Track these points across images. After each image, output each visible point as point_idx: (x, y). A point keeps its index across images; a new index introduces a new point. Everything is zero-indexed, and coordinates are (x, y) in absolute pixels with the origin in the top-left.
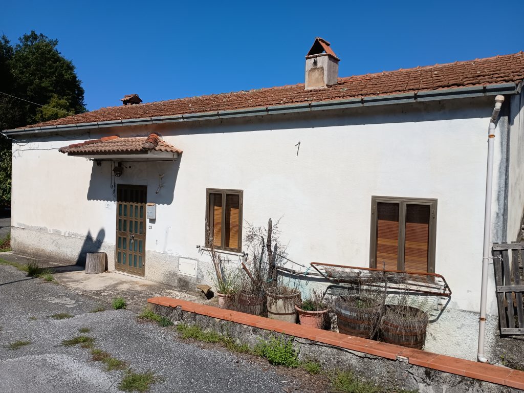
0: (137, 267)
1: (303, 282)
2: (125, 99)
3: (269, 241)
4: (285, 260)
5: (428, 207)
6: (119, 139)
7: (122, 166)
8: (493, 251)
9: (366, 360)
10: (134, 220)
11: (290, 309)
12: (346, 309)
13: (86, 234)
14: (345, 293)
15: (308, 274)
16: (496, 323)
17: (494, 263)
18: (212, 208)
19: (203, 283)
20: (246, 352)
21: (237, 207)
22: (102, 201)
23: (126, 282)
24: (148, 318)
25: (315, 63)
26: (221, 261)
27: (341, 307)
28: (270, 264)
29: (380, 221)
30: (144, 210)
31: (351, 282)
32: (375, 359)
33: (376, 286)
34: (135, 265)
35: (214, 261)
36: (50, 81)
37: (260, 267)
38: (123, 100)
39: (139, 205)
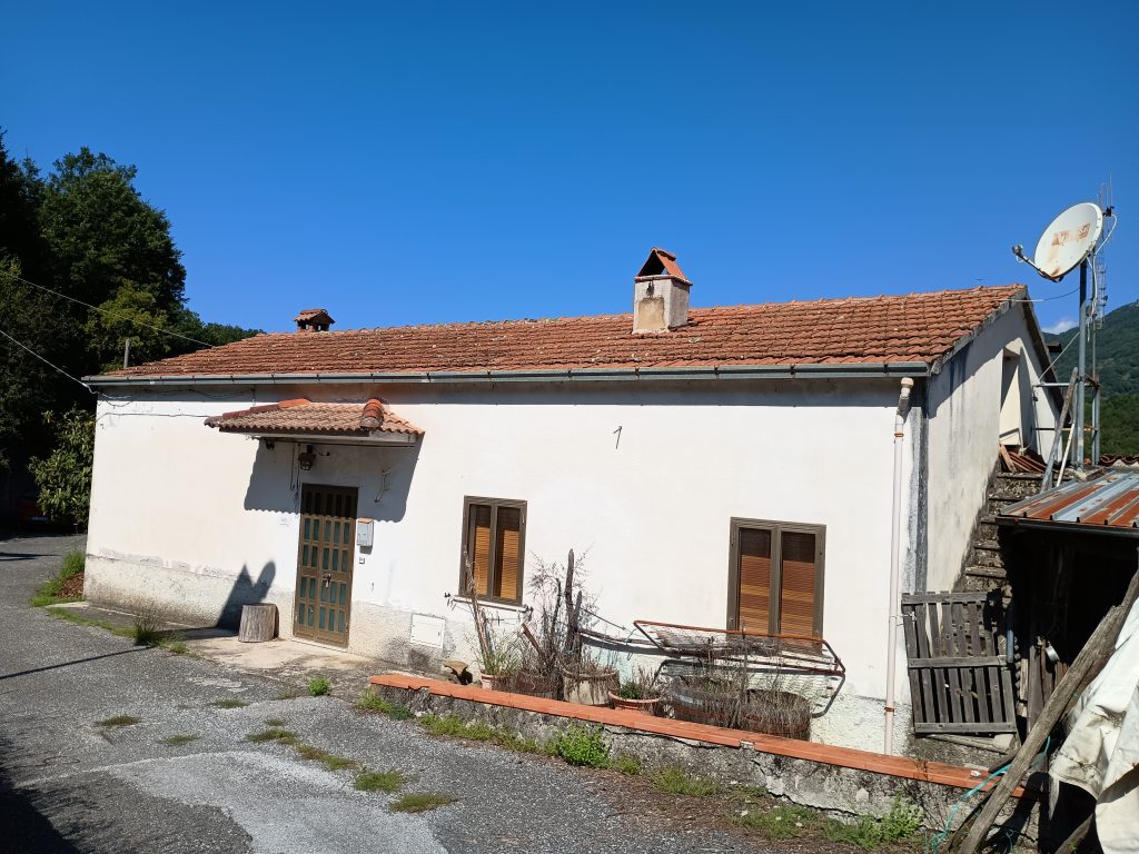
0: (336, 631)
1: (623, 655)
2: (304, 317)
3: (569, 586)
4: (594, 619)
5: (813, 537)
6: (311, 405)
7: (314, 452)
8: (903, 605)
9: (701, 750)
10: (331, 548)
11: (601, 698)
12: (686, 694)
13: (237, 571)
14: (690, 673)
15: (630, 641)
16: (909, 716)
17: (904, 624)
18: (473, 528)
19: (455, 658)
20: (533, 751)
21: (517, 529)
22: (273, 512)
23: (316, 657)
24: (371, 708)
25: (651, 290)
26: (486, 620)
27: (679, 692)
28: (570, 626)
29: (744, 557)
30: (351, 530)
31: (697, 655)
32: (713, 748)
33: (736, 660)
34: (331, 628)
35: (476, 618)
36: (117, 252)
37: (553, 629)
38: (299, 319)
39: (343, 520)
